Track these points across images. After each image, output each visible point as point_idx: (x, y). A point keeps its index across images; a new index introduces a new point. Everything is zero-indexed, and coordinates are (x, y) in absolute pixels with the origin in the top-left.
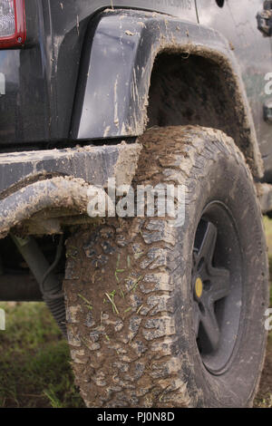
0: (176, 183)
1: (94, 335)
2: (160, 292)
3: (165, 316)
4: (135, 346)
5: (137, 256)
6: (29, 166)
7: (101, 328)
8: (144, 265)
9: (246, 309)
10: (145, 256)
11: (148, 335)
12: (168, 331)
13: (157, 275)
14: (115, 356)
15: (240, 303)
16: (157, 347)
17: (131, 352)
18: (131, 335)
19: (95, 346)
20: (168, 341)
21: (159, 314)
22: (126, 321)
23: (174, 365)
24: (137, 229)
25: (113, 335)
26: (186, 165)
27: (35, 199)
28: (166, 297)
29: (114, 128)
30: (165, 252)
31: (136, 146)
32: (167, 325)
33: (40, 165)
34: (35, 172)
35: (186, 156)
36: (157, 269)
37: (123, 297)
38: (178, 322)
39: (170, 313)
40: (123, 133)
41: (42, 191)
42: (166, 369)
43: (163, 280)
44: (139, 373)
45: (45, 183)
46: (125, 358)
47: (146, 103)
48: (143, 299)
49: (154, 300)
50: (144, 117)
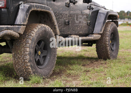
0: (33, 33)
1: (16, 58)
2: (27, 51)
3: (28, 56)
4: (22, 60)
5: (24, 45)
6: (4, 28)
7: (17, 57)
8: (25, 47)
9: (50, 59)
10: (25, 45)
11: (24, 58)
12: (28, 58)
13: (27, 48)
14: (19, 62)
15: (49, 57)
16: (26, 61)
17: (22, 61)
18: (22, 58)
19: (16, 60)
20: (28, 60)
21: (27, 55)
22: (21, 56)
23: (29, 64)
24: (25, 40)
25: (19, 58)
26: (35, 30)
27: (4, 33)
28: (28, 52)
29: (21, 23)
30: (29, 45)
31: (25, 26)
32: (28, 57)
33: (6, 28)
34: (5, 29)
35: (36, 29)
36: (27, 47)
37: (21, 52)
38: (30, 57)
39: (29, 55)
40: (22, 24)
41: (5, 32)
42: (27, 65)
43: (28, 49)
44: (23, 65)
45: (6, 31)
46: (21, 62)
47: (28, 19)
48: (24, 52)
49: (26, 52)
50: (27, 22)
